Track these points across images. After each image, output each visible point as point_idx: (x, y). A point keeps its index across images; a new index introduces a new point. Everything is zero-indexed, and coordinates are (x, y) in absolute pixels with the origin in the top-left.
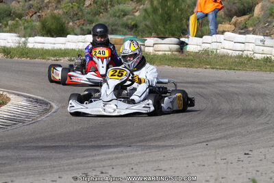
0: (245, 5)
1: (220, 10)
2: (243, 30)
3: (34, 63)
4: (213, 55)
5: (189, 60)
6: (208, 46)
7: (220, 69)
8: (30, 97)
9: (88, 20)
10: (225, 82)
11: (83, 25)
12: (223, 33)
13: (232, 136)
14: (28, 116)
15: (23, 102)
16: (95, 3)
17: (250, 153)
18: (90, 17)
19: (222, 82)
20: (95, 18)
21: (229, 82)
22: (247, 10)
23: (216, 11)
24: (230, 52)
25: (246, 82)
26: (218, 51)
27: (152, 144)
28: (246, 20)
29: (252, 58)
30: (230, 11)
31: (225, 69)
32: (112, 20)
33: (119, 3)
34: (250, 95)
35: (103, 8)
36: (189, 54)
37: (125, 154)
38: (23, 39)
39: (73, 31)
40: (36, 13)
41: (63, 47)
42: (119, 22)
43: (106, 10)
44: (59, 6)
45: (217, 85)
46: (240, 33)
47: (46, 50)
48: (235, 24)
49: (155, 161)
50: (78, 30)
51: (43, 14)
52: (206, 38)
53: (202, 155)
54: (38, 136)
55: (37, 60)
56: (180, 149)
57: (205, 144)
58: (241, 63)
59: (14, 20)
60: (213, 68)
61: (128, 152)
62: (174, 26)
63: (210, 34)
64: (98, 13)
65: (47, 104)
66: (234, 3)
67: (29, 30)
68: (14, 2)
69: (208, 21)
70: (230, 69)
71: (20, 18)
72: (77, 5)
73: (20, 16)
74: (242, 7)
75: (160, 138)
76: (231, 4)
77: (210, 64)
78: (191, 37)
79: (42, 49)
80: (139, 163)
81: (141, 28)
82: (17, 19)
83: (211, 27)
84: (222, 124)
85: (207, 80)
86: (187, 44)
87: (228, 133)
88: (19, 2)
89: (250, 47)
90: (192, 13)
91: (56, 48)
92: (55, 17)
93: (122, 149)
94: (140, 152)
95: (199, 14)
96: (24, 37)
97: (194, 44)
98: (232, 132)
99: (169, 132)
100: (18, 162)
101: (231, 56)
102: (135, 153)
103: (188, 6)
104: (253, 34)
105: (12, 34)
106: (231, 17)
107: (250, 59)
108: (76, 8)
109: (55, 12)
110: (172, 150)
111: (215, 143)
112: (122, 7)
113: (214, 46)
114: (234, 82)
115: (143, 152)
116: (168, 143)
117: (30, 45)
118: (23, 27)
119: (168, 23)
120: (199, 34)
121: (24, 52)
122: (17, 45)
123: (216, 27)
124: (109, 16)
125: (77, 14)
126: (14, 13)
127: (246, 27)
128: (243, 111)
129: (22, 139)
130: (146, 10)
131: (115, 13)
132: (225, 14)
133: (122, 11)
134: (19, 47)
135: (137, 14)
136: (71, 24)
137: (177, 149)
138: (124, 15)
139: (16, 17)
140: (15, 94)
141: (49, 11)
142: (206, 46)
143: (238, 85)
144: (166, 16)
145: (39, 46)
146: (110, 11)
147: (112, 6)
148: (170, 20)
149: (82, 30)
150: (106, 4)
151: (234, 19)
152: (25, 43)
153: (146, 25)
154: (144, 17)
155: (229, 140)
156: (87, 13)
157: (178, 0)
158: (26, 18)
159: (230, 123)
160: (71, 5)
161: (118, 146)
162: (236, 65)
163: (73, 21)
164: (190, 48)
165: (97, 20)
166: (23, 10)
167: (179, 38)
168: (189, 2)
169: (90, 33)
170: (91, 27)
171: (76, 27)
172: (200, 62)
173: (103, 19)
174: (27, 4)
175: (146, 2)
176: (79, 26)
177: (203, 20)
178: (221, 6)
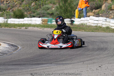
0: (98, 5)
1: (88, 7)
2: (98, 15)
3: (11, 30)
4: (85, 26)
5: (75, 28)
6: (83, 22)
7: (88, 31)
8: (9, 44)
9: (33, 12)
10: (90, 37)
11: (31, 13)
12: (89, 16)
13: (94, 59)
14: (8, 52)
15: (7, 46)
16: (36, 4)
17: (101, 66)
18: (34, 10)
19: (89, 37)
20: (36, 11)
21: (92, 37)
22: (99, 7)
23: (86, 7)
24: (92, 24)
25: (99, 37)
26: (87, 24)
27: (60, 63)
28: (99, 11)
29: (101, 27)
30: (92, 7)
31: (90, 31)
32: (43, 12)
33: (46, 4)
34: (101, 42)
35: (39, 6)
36: (75, 25)
37: (49, 67)
38: (6, 20)
39: (27, 16)
40: (11, 9)
41: (23, 23)
42: (46, 12)
43: (40, 7)
44: (21, 6)
45: (87, 38)
46: (96, 17)
47: (16, 24)
48: (94, 13)
49: (62, 70)
50: (29, 16)
51: (14, 9)
52: (82, 19)
53: (81, 67)
54: (13, 60)
55: (12, 28)
56: (72, 65)
57: (82, 63)
59: (2, 12)
60: (85, 31)
61: (51, 66)
62: (68, 14)
63: (84, 17)
64: (37, 9)
65: (16, 46)
66: (93, 4)
67: (8, 16)
68: (2, 4)
69: (83, 12)
70: (92, 31)
71: (5, 11)
72: (28, 5)
74: (97, 6)
75: (64, 60)
76: (93, 5)
77: (84, 29)
78: (76, 18)
79: (14, 24)
80: (55, 71)
81: (55, 15)
82: (3, 11)
83: (84, 14)
84: (90, 54)
85: (83, 36)
86: (74, 21)
87: (92, 58)
88: (4, 4)
89: (100, 22)
90: (76, 8)
91: (20, 23)
92: (20, 11)
93: (48, 65)
94: (55, 66)
95: (79, 9)
96: (6, 19)
97: (77, 21)
98: (94, 57)
99: (68, 58)
100: (5, 71)
101: (93, 26)
102: (54, 67)
103: (75, 6)
104: (101, 17)
105: (2, 18)
106: (92, 10)
107: (100, 27)
108: (28, 7)
109: (20, 8)
110: (69, 65)
111: (87, 62)
112: (47, 6)
113: (86, 22)
114: (94, 37)
115: (57, 66)
117: (9, 22)
118: (6, 15)
119: (66, 13)
120: (79, 17)
121: (6, 25)
122: (3, 22)
123: (86, 14)
124: (41, 10)
125: (28, 9)
126: (2, 9)
127: (98, 14)
128: (98, 49)
129: (6, 61)
130: (57, 7)
131: (44, 9)
132: (90, 9)
133: (47, 8)
134: (4, 23)
135: (53, 9)
136: (26, 13)
137: (71, 65)
138: (48, 9)
139: (3, 10)
140: (3, 42)
141: (17, 8)
142: (82, 22)
143: (96, 38)
144: (65, 10)
145: (12, 22)
146: (42, 8)
147: (43, 5)
148: (67, 11)
149: (30, 16)
150: (40, 5)
151: (94, 11)
152: (7, 21)
153: (57, 13)
154: (56, 10)
155: (92, 61)
156: (32, 9)
157: (70, 3)
158: (7, 11)
159: (93, 54)
160: (26, 5)
161: (46, 64)
162: (95, 30)
163: (27, 12)
164: (75, 23)
165: (37, 12)
166: (6, 7)
167: (71, 19)
168: (75, 4)
169: (34, 17)
170: (34, 15)
171: (28, 14)
172: (80, 29)
173: (39, 11)
174: (7, 5)
175: (57, 4)
176: (29, 14)
177: (81, 11)
178: (88, 5)
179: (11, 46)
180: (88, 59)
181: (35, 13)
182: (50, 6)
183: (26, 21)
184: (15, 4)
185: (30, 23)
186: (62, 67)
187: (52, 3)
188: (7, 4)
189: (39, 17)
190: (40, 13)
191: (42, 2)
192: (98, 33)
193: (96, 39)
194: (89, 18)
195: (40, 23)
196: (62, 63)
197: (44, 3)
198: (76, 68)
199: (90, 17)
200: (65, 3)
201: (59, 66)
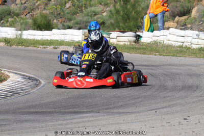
0: (185, 8)
1: (166, 11)
2: (184, 27)
3: (28, 50)
4: (161, 45)
5: (143, 49)
6: (158, 38)
7: (166, 55)
8: (24, 75)
9: (68, 19)
10: (170, 65)
11: (64, 22)
12: (168, 29)
14: (22, 90)
15: (20, 79)
16: (73, 5)
17: (188, 118)
18: (69, 16)
19: (167, 65)
20: (73, 17)
21: (172, 65)
22: (186, 12)
23: (163, 13)
24: (174, 43)
25: (185, 65)
26: (165, 42)
28: (185, 19)
29: (190, 48)
30: (173, 12)
31: (169, 56)
32: (86, 18)
33: (91, 6)
34: (188, 75)
35: (79, 9)
36: (143, 44)
37: (95, 118)
38: (20, 32)
39: (57, 26)
40: (29, 13)
41: (49, 38)
42: (91, 19)
43: (82, 11)
44: (46, 8)
45: (164, 67)
46: (181, 29)
47: (37, 40)
48: (177, 23)
49: (117, 124)
50: (60, 26)
51: (35, 13)
52: (156, 33)
53: (152, 120)
54: (30, 104)
55: (29, 47)
56: (136, 114)
57: (154, 111)
58: (181, 51)
59: (13, 17)
60: (161, 55)
61: (97, 116)
62: (132, 24)
63: (159, 29)
64: (75, 13)
65: (37, 80)
66: (177, 7)
67: (23, 26)
68: (13, 5)
69: (157, 20)
70: (173, 56)
72: (60, 7)
73: (18, 15)
74: (182, 10)
75: (121, 106)
76: (175, 8)
77: (158, 52)
78: (144, 32)
79: (34, 40)
80: (105, 125)
81: (107, 25)
82: (15, 17)
83: (160, 24)
84: (168, 97)
85: (156, 64)
86: (141, 37)
87: (171, 103)
88: (17, 5)
89: (188, 39)
90: (146, 14)
91: (44, 39)
92: (44, 17)
93: (92, 114)
94: (106, 117)
95: (151, 14)
96: (20, 30)
97: (147, 37)
98: (174, 102)
99: (128, 102)
100: (15, 124)
101: (174, 46)
102: (103, 117)
103: (143, 9)
104: (191, 30)
105: (12, 28)
106: (175, 17)
107: (188, 49)
108: (59, 9)
109: (44, 12)
110: (130, 116)
111: (162, 110)
112: (93, 9)
113: (162, 38)
114: (176, 65)
115: (108, 117)
116: (126, 110)
117: (24, 37)
118: (20, 24)
119: (128, 21)
120: (152, 30)
121: (21, 42)
122: (15, 36)
123: (163, 24)
124: (84, 15)
125: (59, 14)
126: (13, 13)
127: (185, 25)
128: (183, 87)
129: (18, 106)
130: (111, 11)
131: (88, 13)
132: (170, 15)
133: (94, 12)
134: (17, 37)
135: (105, 14)
136: (55, 21)
137: (134, 115)
138: (95, 15)
139: (15, 15)
140: (12, 72)
141: (39, 11)
142: (155, 39)
143: (179, 68)
144: (125, 16)
145: (31, 37)
146: (85, 12)
147: (86, 8)
148: (129, 19)
149: (64, 25)
150: (81, 7)
151: (177, 18)
152: (21, 35)
153: (111, 23)
154: (110, 16)
155: (172, 108)
156: (67, 13)
157: (135, 5)
158: (22, 16)
159: (173, 96)
160: (55, 7)
161: (89, 112)
162: (178, 53)
163: (57, 19)
164: (143, 40)
165: (75, 19)
166: (19, 10)
167: (135, 33)
168: (143, 5)
169: (70, 28)
170: (70, 24)
171: (59, 23)
172: (151, 50)
173: (79, 17)
174: (22, 6)
175: (111, 6)
176: (61, 23)
177: (154, 19)
178: (167, 9)
179: (28, 80)
180: (165, 105)
181: (72, 21)
182: (99, 8)
183: (55, 35)
184: (36, 4)
185: (62, 39)
186: (117, 119)
187: (103, 3)
188: (22, 4)
189: (79, 29)
190: (81, 21)
191: (84, 2)
192: (183, 58)
193: (179, 70)
194: (167, 31)
195: (80, 39)
196: (117, 111)
197: (88, 3)
198: (143, 121)
199: (171, 29)
200: (126, 4)
201: (113, 116)
